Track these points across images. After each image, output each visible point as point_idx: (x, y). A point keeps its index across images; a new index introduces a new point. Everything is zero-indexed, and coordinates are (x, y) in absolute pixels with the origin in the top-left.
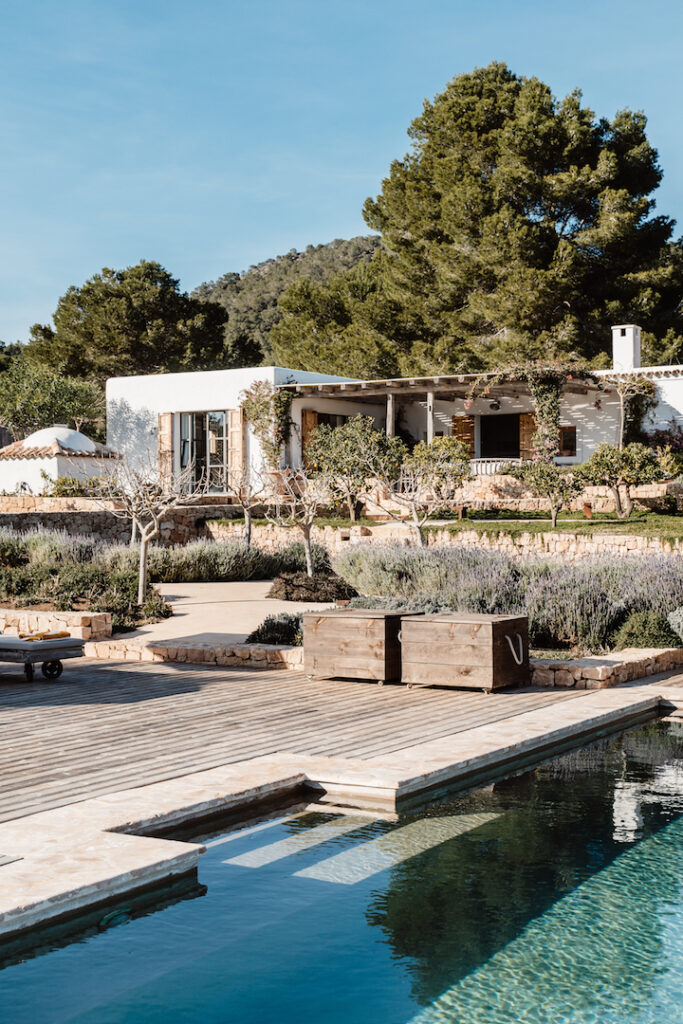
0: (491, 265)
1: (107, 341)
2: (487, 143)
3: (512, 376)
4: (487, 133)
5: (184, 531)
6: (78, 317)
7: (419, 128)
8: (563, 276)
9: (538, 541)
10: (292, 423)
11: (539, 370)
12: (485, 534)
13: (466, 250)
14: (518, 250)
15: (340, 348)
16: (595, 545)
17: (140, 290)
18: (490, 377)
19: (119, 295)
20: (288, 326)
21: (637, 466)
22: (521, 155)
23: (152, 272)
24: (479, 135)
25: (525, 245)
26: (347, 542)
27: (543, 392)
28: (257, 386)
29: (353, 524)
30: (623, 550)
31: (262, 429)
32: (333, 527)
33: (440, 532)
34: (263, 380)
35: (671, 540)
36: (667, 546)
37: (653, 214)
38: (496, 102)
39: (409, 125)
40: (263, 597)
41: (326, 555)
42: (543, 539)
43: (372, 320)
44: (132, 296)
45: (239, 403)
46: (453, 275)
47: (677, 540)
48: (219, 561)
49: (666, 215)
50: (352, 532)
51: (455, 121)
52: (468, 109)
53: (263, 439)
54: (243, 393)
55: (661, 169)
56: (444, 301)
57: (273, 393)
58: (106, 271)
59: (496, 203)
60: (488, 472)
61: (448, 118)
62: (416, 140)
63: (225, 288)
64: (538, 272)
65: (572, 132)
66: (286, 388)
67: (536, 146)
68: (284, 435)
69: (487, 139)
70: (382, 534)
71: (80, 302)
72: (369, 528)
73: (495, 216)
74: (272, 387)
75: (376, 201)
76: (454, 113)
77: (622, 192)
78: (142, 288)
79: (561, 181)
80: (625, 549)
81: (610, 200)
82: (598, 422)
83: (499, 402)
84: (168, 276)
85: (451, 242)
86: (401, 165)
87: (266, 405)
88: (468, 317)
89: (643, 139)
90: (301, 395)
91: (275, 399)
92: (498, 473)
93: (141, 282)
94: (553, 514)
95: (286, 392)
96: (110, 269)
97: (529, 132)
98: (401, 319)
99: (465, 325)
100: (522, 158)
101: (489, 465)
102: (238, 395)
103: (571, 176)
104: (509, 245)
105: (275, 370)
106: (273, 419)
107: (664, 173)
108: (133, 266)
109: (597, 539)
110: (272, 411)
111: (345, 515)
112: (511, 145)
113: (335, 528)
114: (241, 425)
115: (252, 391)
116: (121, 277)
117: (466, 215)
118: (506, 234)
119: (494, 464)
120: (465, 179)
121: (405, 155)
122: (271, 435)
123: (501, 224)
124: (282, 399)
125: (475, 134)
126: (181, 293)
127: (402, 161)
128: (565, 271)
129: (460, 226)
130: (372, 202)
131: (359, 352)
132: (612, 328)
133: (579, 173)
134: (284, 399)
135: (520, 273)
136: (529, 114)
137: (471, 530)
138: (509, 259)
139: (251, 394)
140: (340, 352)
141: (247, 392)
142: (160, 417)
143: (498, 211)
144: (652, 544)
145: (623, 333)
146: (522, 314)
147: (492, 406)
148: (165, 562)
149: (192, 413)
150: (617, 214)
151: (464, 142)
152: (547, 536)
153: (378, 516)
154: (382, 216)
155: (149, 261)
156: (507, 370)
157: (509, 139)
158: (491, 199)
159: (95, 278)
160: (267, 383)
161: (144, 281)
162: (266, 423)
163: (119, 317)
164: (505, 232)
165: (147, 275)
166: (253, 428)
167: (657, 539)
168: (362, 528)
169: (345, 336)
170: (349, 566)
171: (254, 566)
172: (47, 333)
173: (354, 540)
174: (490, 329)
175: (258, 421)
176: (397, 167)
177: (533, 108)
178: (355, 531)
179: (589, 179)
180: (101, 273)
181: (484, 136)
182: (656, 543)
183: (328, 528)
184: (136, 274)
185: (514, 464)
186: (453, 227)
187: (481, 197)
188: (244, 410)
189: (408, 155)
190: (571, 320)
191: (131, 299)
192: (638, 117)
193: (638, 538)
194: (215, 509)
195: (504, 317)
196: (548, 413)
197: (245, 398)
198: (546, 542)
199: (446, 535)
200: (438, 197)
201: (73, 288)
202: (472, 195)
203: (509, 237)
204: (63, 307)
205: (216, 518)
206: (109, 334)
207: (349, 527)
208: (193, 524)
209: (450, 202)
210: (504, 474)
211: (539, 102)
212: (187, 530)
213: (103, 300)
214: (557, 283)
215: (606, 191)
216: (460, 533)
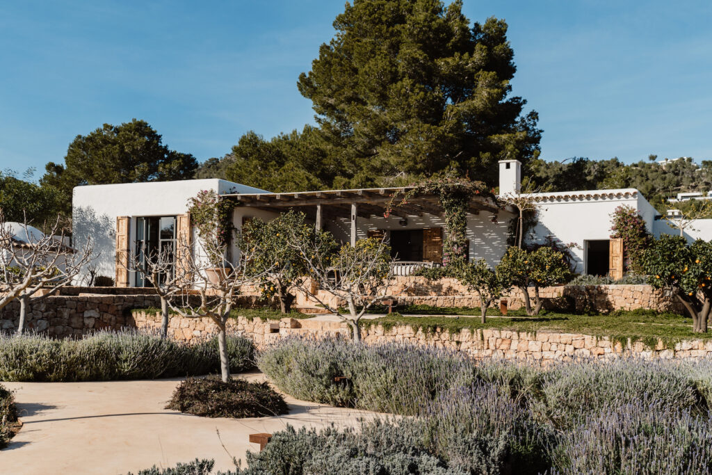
0: (395, 121)
1: (104, 176)
2: (392, 34)
3: (427, 190)
4: (393, 27)
5: (110, 320)
6: (83, 157)
7: (341, 22)
8: (449, 132)
9: (478, 336)
10: (234, 228)
11: (450, 185)
12: (421, 329)
13: (375, 110)
14: (416, 110)
15: (278, 180)
16: (539, 343)
17: (131, 140)
18: (407, 190)
19: (114, 143)
20: (240, 168)
21: (547, 267)
22: (417, 42)
23: (141, 128)
24: (388, 27)
25: (421, 107)
26: (276, 334)
27: (452, 205)
28: (203, 194)
29: (284, 316)
30: (569, 349)
31: (206, 232)
32: (262, 318)
33: (373, 326)
34: (209, 190)
35: (623, 341)
36: (618, 346)
37: (509, 96)
38: (399, 5)
39: (335, 19)
40: (161, 409)
41: (253, 348)
42: (482, 336)
43: (304, 161)
44: (124, 144)
45: (187, 210)
46: (366, 129)
47: (629, 340)
48: (123, 356)
49: (519, 96)
50: (282, 324)
51: (370, 16)
52: (379, 9)
53: (207, 241)
54: (191, 200)
55: (515, 65)
56: (359, 151)
57: (217, 201)
58: (106, 126)
59: (400, 74)
60: (403, 274)
61: (365, 14)
62: (339, 31)
63: (209, 167)
64: (432, 127)
65: (456, 28)
66: (228, 197)
67: (429, 38)
68: (226, 238)
69: (393, 31)
70: (310, 326)
71: (85, 148)
72: (299, 320)
73: (399, 83)
74: (217, 196)
75: (308, 76)
76: (369, 10)
77: (492, 73)
78: (133, 139)
79: (447, 63)
80: (572, 347)
81: (484, 78)
82: (484, 239)
83: (406, 219)
84: (154, 132)
85: (365, 104)
86: (328, 47)
87: (211, 211)
88: (376, 163)
89: (504, 39)
90: (242, 204)
91: (219, 207)
92: (413, 275)
93: (132, 134)
94: (483, 310)
95: (228, 200)
96: (109, 124)
97: (424, 26)
98: (326, 162)
99: (374, 169)
100: (419, 44)
101: (404, 267)
102: (187, 202)
103: (454, 60)
104: (410, 106)
105: (219, 182)
106: (216, 224)
107: (517, 68)
108: (127, 123)
109: (542, 336)
110: (215, 217)
111: (275, 306)
112: (411, 34)
113: (264, 319)
114: (188, 229)
115: (199, 199)
116: (117, 130)
117: (378, 83)
118: (407, 98)
119: (408, 267)
120: (377, 57)
121: (331, 40)
122: (214, 237)
123: (404, 90)
124: (225, 207)
125: (385, 27)
126: (163, 145)
127: (328, 44)
128: (451, 128)
129: (372, 90)
130: (305, 76)
131: (293, 184)
132: (499, 162)
133: (460, 58)
134: (226, 207)
135: (418, 127)
136: (425, 13)
137: (406, 324)
138: (409, 117)
139: (198, 202)
140: (278, 183)
141: (193, 200)
142: (118, 220)
143: (401, 80)
144: (601, 344)
145: (508, 166)
146: (418, 159)
147: (401, 222)
148: (52, 356)
149: (147, 218)
150: (488, 90)
151: (376, 32)
152: (488, 333)
153: (307, 309)
154: (312, 87)
155: (139, 120)
156: (423, 184)
157: (410, 30)
158: (397, 72)
159: (97, 131)
160: (212, 192)
161: (134, 134)
162: (210, 227)
163: (113, 159)
164: (406, 96)
165: (137, 130)
166: (199, 231)
167: (606, 338)
168: (292, 320)
169: (282, 172)
170: (275, 365)
171: (165, 363)
172: (59, 169)
173: (283, 333)
174: (393, 171)
175: (204, 225)
176: (324, 49)
177: (427, 10)
178: (285, 323)
179: (467, 64)
180: (102, 128)
181: (391, 29)
182: (606, 342)
183: (257, 320)
184: (128, 128)
185: (426, 266)
186: (367, 91)
187: (389, 68)
188: (191, 215)
189: (333, 40)
190: (455, 165)
191: (123, 147)
192: (501, 24)
193: (586, 337)
194: (145, 298)
195: (404, 162)
196: (457, 223)
197: (192, 205)
198: (486, 338)
199: (380, 329)
200: (355, 71)
201: (79, 137)
202: (383, 67)
203: (410, 100)
204: (72, 151)
205: (145, 307)
206: (105, 171)
207: (279, 319)
208: (120, 313)
209: (365, 72)
210: (417, 275)
211: (432, 5)
212: (113, 318)
213: (102, 147)
214: (445, 137)
215: (480, 72)
216: (394, 328)
